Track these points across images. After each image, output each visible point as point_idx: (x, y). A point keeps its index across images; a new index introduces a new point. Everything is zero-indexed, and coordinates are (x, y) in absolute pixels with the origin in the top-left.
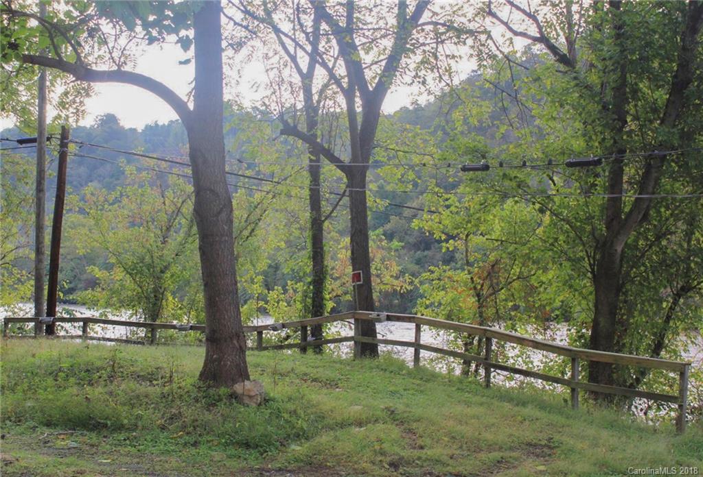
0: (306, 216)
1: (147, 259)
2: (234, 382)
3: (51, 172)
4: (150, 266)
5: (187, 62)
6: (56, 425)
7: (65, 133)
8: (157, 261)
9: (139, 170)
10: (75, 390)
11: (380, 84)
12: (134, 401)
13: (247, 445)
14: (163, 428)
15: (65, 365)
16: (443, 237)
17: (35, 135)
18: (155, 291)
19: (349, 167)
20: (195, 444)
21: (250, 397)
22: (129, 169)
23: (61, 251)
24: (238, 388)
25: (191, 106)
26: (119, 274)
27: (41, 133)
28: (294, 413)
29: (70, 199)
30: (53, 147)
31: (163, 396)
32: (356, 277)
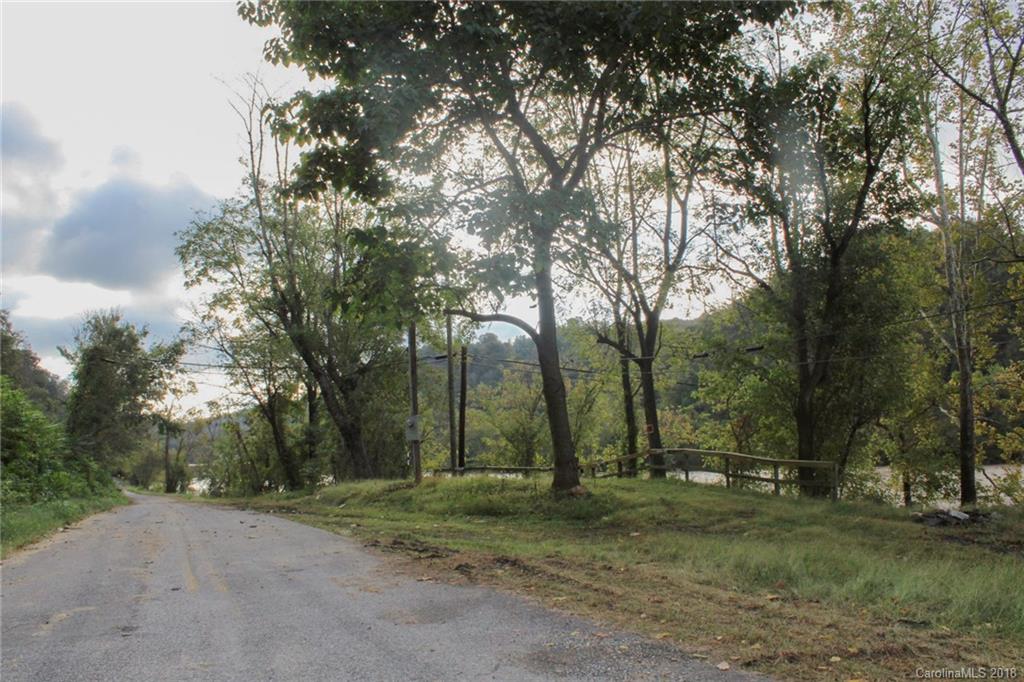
0: (622, 393)
1: (521, 430)
2: (571, 487)
3: (457, 377)
4: (523, 435)
5: (535, 306)
6: (473, 514)
7: (464, 350)
8: (528, 432)
9: (513, 372)
10: (482, 498)
11: (656, 308)
12: (515, 500)
13: (578, 518)
14: (532, 513)
15: (475, 485)
16: (713, 403)
17: (445, 353)
18: (528, 451)
19: (641, 360)
20: (550, 519)
21: (581, 494)
22: (506, 372)
23: (466, 429)
24: (573, 490)
25: (538, 332)
26: (503, 442)
27: (449, 352)
28: (606, 502)
29: (470, 392)
30: (457, 360)
31: (532, 497)
32: (649, 429)
